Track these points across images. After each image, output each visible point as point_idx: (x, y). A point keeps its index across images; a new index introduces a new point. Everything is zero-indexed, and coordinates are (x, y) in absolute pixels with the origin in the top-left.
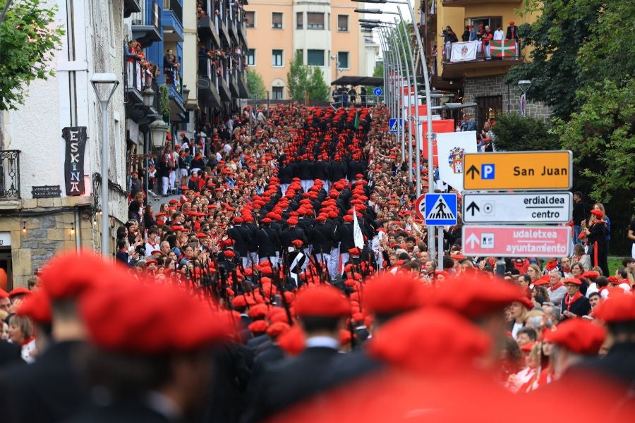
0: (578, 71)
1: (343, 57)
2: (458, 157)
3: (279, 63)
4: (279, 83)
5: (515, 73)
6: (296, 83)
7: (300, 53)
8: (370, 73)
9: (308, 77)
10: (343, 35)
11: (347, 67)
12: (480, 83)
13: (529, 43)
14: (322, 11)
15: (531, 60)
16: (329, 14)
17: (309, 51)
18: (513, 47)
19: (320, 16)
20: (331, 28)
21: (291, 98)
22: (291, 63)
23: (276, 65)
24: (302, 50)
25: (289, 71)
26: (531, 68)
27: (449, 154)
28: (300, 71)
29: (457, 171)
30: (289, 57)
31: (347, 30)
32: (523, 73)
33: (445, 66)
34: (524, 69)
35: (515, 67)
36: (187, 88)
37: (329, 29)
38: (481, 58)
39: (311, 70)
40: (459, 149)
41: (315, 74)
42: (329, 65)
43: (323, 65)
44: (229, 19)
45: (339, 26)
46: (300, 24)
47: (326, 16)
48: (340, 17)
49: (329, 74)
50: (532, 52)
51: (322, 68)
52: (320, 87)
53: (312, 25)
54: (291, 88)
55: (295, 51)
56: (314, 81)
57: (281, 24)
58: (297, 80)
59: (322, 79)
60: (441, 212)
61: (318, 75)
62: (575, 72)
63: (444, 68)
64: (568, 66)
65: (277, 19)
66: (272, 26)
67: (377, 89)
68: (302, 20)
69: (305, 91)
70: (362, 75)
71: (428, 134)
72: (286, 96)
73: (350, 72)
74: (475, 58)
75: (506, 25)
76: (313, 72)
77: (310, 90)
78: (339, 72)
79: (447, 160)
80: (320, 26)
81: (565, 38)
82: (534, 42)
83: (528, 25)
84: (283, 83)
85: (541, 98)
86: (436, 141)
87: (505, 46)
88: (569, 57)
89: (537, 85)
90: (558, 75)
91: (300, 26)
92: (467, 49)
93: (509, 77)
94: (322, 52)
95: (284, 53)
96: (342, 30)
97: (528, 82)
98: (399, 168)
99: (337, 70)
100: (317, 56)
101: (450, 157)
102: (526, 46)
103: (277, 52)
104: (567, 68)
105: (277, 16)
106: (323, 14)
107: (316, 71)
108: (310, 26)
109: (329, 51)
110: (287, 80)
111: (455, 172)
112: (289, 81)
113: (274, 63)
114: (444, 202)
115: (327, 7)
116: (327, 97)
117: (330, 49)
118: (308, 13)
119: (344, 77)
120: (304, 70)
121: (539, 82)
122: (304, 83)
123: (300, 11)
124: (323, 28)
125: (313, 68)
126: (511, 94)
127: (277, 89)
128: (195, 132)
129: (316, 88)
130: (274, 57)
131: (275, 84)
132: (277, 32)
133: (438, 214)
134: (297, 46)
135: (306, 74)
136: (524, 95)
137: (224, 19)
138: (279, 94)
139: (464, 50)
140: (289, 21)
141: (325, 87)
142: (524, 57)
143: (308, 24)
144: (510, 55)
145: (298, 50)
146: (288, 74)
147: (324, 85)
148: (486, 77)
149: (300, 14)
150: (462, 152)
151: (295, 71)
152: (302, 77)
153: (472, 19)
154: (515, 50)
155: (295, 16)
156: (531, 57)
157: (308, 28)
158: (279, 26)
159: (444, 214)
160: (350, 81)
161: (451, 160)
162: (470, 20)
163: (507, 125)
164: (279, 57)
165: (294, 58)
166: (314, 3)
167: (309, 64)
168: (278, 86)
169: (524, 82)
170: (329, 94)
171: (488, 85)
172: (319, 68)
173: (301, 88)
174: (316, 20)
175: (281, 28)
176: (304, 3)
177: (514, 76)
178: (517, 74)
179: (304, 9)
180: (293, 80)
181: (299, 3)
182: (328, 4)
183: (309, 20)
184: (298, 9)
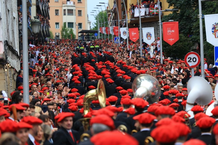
0: (193, 16)
1: (80, 25)
5: (165, 18)
6: (64, 34)
7: (65, 23)
9: (68, 32)
10: (80, 17)
11: (81, 28)
13: (171, 6)
14: (72, 9)
16: (75, 10)
17: (68, 23)
20: (76, 15)
22: (62, 27)
23: (57, 28)
24: (66, 23)
26: (172, 15)
28: (65, 30)
30: (61, 25)
31: (81, 15)
39: (69, 30)
41: (70, 31)
42: (75, 28)
43: (73, 27)
44: (44, 5)
45: (78, 14)
47: (74, 10)
48: (79, 11)
49: (75, 31)
53: (69, 14)
54: (62, 36)
55: (63, 23)
56: (70, 33)
57: (58, 13)
58: (64, 33)
59: (73, 33)
61: (71, 31)
62: (191, 17)
64: (188, 14)
65: (57, 12)
66: (55, 14)
67: (96, 34)
68: (65, 12)
69: (67, 37)
72: (60, 38)
73: (84, 28)
74: (144, 15)
77: (69, 36)
79: (211, 30)
80: (72, 14)
81: (186, 3)
82: (174, 5)
87: (156, 10)
88: (188, 11)
90: (184, 18)
91: (65, 14)
92: (141, 12)
94: (73, 23)
95: (59, 24)
99: (78, 29)
100: (71, 24)
102: (170, 7)
103: (57, 24)
104: (188, 15)
105: (57, 11)
106: (72, 10)
107: (71, 30)
108: (68, 14)
109: (75, 23)
112: (62, 33)
115: (74, 7)
117: (76, 22)
118: (68, 10)
120: (66, 29)
122: (67, 34)
123: (65, 9)
125: (70, 29)
130: (56, 25)
132: (57, 16)
134: (64, 21)
135: (67, 31)
138: (58, 37)
140: (61, 12)
141: (74, 35)
143: (68, 13)
146: (61, 31)
149: (65, 10)
151: (64, 30)
152: (66, 32)
155: (63, 11)
157: (68, 15)
158: (58, 14)
160: (85, 32)
161: (213, 30)
164: (58, 25)
165: (63, 25)
166: (70, 6)
167: (68, 27)
168: (58, 35)
170: (75, 38)
171: (149, 25)
172: (72, 29)
173: (65, 36)
174: (70, 12)
175: (58, 15)
176: (66, 6)
177: (165, 19)
178: (166, 18)
179: (66, 8)
180: (63, 33)
181: (64, 6)
182: (74, 6)
183: (68, 12)
184: (64, 8)
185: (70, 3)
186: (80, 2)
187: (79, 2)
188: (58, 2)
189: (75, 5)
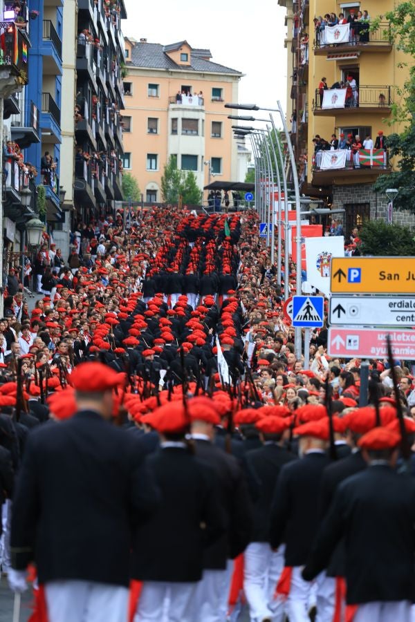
1: (216, 163)
2: (325, 261)
3: (153, 167)
4: (153, 187)
5: (383, 182)
6: (168, 187)
7: (174, 157)
8: (242, 179)
9: (182, 181)
10: (216, 141)
11: (219, 172)
12: (349, 191)
13: (397, 153)
14: (197, 118)
15: (398, 169)
16: (203, 120)
17: (183, 156)
18: (382, 157)
19: (194, 123)
20: (205, 135)
21: (164, 201)
22: (165, 167)
23: (151, 168)
24: (176, 155)
25: (163, 175)
26: (399, 177)
27: (317, 258)
28: (174, 175)
29: (324, 275)
30: (163, 161)
31: (220, 137)
32: (390, 181)
33: (314, 173)
34: (392, 178)
35: (384, 176)
36: (64, 189)
37: (203, 136)
38: (350, 167)
39: (184, 175)
40: (326, 254)
41: (188, 179)
42: (202, 170)
43: (196, 169)
44: (106, 123)
45: (213, 133)
46: (174, 129)
47: (200, 122)
48: (214, 123)
49: (202, 179)
50: (400, 162)
51: (195, 173)
52: (193, 191)
53: (187, 131)
54: (165, 191)
55: (169, 156)
56: (187, 186)
57: (156, 129)
58: (171, 184)
59: (195, 183)
60: (308, 315)
61: (191, 178)
63: (314, 175)
65: (153, 124)
66: (148, 130)
67: (249, 194)
68: (177, 126)
69: (178, 195)
70: (234, 180)
71: (297, 238)
72: (159, 199)
73: (222, 177)
74: (344, 166)
75: (375, 135)
76: (186, 176)
77: (183, 194)
78: (212, 177)
79: (315, 264)
80: (195, 132)
82: (402, 152)
83: (397, 135)
84: (157, 186)
85: (407, 207)
86: (304, 245)
87: (374, 155)
89: (404, 193)
91: (174, 132)
92: (336, 157)
93: (378, 185)
94: (196, 157)
95: (159, 158)
96: (215, 136)
97: (395, 190)
98: (268, 271)
99: (210, 175)
100: (190, 161)
101: (318, 261)
102: (394, 156)
103: (152, 157)
105: (153, 121)
106: (197, 120)
107: (189, 175)
108: (184, 132)
109: (203, 157)
110: (161, 184)
111: (322, 276)
112: (163, 184)
113: (149, 167)
114: (311, 304)
115: (201, 113)
116: (200, 202)
117: (204, 155)
118: (183, 119)
119: (216, 182)
120: (177, 174)
121: (406, 190)
122: (178, 186)
123: (175, 117)
124: (197, 134)
125: (186, 172)
126: (378, 202)
127: (151, 193)
128: (70, 231)
129: (189, 192)
130: (149, 160)
131: (149, 187)
132: (152, 136)
133: (305, 316)
134: (172, 151)
135: (180, 178)
136: (391, 203)
137: (101, 123)
138: (153, 197)
139: (334, 158)
140: (164, 126)
141: (197, 191)
142: (391, 167)
143: (183, 130)
144: (378, 164)
145: (172, 155)
146: (162, 178)
147: (197, 189)
148: (355, 185)
149: (174, 120)
150: (329, 256)
151: (169, 175)
152: (176, 181)
153: (342, 128)
154: (383, 159)
155: (170, 121)
156: (398, 166)
157: (182, 134)
158: (155, 131)
159: (311, 316)
160: (222, 186)
161: (319, 264)
162: (340, 129)
163: (374, 232)
164: (153, 161)
165: (168, 163)
166: (189, 110)
167: (182, 169)
168: (152, 189)
169: (391, 190)
170: (201, 198)
171: (357, 193)
172: (192, 173)
173: (174, 192)
174: (191, 126)
175: (156, 133)
176: (179, 109)
177: (382, 184)
178: (385, 182)
179: (179, 115)
180: (167, 183)
181: (173, 109)
182: (202, 111)
183: (183, 126)
184: (173, 115)
185: (190, 100)
186: (218, 98)
187: (216, 100)
188: (157, 96)
189: (203, 108)
